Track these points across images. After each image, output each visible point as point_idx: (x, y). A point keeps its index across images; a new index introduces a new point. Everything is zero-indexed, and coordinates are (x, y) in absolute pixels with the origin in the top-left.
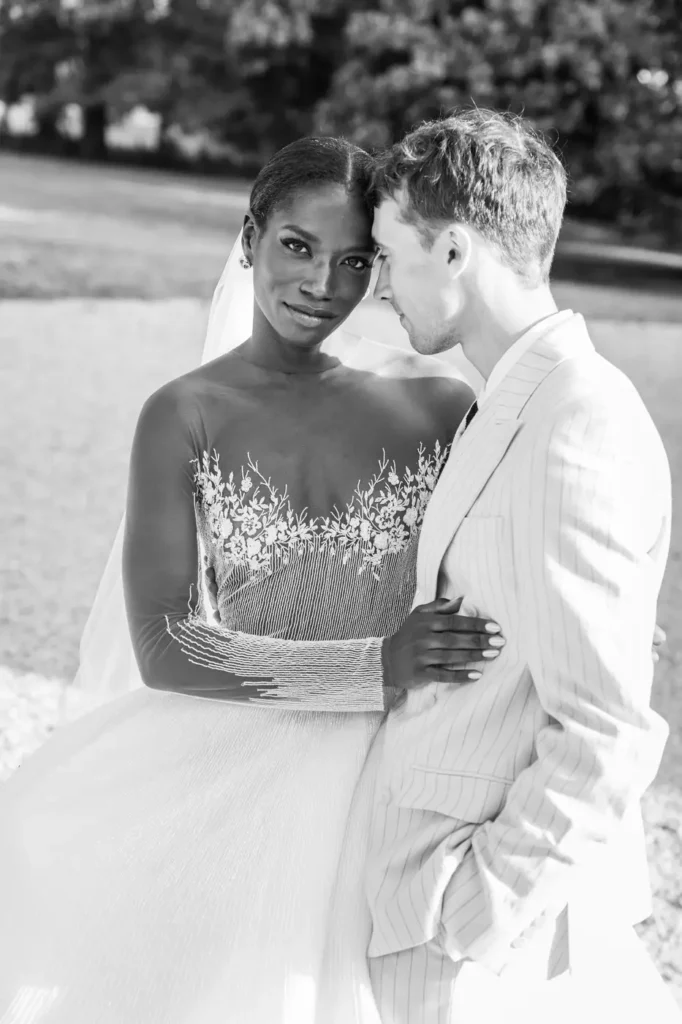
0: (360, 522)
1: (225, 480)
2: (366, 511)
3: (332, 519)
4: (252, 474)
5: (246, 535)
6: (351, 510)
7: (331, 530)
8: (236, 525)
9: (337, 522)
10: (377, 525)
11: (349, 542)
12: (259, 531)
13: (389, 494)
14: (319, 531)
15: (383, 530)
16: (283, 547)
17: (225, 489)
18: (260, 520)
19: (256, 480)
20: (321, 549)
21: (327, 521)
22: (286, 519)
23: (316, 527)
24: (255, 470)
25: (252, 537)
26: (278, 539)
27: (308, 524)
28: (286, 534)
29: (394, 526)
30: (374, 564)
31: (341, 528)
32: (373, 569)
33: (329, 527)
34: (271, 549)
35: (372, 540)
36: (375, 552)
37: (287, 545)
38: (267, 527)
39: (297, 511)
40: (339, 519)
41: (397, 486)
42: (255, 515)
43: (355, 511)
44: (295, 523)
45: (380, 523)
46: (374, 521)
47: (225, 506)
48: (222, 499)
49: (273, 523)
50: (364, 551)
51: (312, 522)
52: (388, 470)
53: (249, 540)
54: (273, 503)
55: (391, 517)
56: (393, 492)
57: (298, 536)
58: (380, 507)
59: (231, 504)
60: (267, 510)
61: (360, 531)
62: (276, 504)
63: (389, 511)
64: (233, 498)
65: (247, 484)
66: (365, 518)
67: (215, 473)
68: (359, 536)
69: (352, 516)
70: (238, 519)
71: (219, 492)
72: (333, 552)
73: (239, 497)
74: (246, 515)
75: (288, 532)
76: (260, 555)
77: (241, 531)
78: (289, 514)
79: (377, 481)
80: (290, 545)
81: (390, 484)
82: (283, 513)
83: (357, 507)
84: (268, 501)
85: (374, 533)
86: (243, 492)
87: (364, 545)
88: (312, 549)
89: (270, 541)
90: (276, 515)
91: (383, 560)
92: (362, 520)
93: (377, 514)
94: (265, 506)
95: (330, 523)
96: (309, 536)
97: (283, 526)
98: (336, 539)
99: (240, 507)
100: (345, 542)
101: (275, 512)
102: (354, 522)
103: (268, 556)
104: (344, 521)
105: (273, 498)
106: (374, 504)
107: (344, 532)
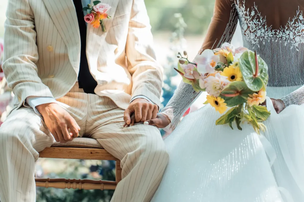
0: (290, 33)
1: (246, 10)
2: (291, 28)
3: (280, 30)
4: (255, 10)
5: (250, 32)
6: (287, 28)
7: (279, 34)
8: (248, 27)
9: (282, 32)
10: (295, 34)
11: (286, 39)
12: (255, 31)
13: (299, 23)
14: (275, 34)
15: (298, 36)
16: (263, 38)
17: (246, 13)
18: (256, 27)
19: (256, 12)
20: (276, 41)
21: (278, 31)
22: (264, 28)
23: (274, 33)
24: (256, 9)
25: (253, 32)
26: (261, 35)
27: (272, 31)
28: (264, 34)
29: (302, 34)
30: (296, 46)
31: (283, 34)
32: (296, 47)
33: (279, 33)
34: (259, 38)
35: (294, 38)
36: (296, 42)
37: (264, 37)
38: (258, 30)
39: (268, 26)
40: (282, 31)
41: (302, 20)
42: (254, 25)
43: (288, 28)
44: (267, 30)
45: (296, 33)
46: (294, 32)
47: (245, 19)
48: (245, 16)
49: (260, 29)
50: (291, 42)
51: (273, 31)
52: (299, 14)
53: (251, 33)
54: (261, 22)
55: (300, 31)
56: (301, 22)
57: (268, 35)
58: (296, 27)
59: (247, 19)
60: (258, 24)
61: (289, 35)
62: (262, 22)
63: (299, 29)
64: (248, 17)
65: (253, 13)
66: (291, 31)
67: (243, 7)
68: (289, 37)
69: (287, 30)
70: (249, 25)
71: (244, 14)
72: (280, 42)
73: (250, 17)
74: (251, 24)
75: (265, 33)
76: (255, 39)
77: (249, 30)
78: (266, 27)
79: (295, 18)
80: (265, 38)
81: (299, 19)
82: (264, 26)
83: (288, 27)
84: (259, 21)
85: (295, 36)
86: (251, 16)
87: (292, 40)
88: (273, 40)
89: (258, 35)
90: (261, 27)
91: (299, 45)
92: (290, 32)
93: (295, 30)
94: (258, 23)
95: (279, 32)
96: (272, 36)
97: (263, 31)
98: (281, 38)
99: (250, 21)
100: (284, 39)
101: (261, 25)
102: (287, 32)
103: (258, 40)
104: (284, 31)
105: (261, 20)
106: (294, 26)
107: (284, 35)
